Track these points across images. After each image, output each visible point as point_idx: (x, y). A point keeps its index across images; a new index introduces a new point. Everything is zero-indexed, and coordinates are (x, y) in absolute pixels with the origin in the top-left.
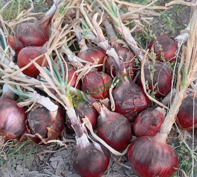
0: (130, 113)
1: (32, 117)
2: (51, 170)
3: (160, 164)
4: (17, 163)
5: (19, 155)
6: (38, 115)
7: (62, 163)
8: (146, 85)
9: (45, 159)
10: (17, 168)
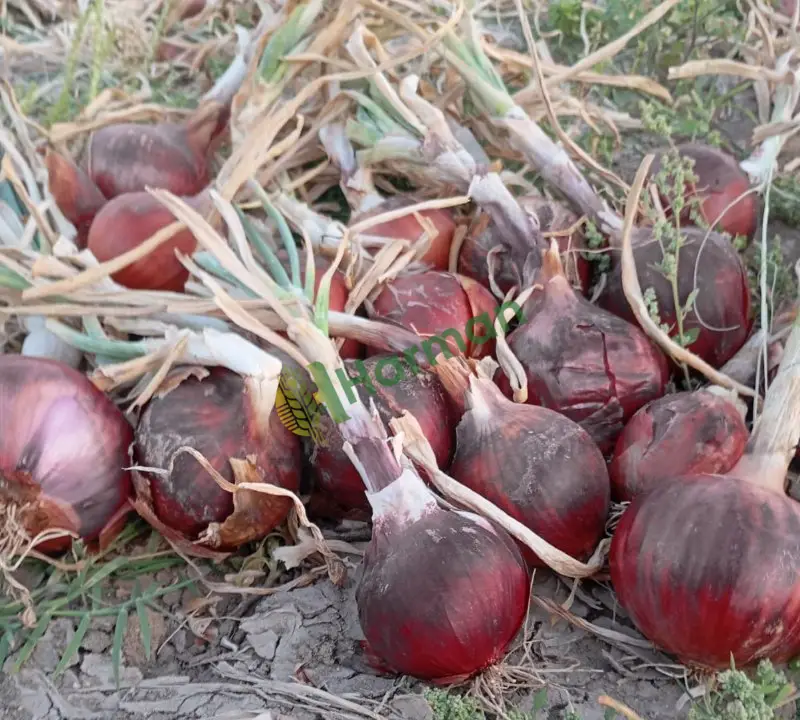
0: (594, 415)
1: (159, 420)
2: (250, 668)
3: (787, 560)
4: (86, 647)
5: (94, 611)
6: (187, 410)
7: (297, 634)
8: (649, 308)
9: (215, 631)
10: (83, 667)
